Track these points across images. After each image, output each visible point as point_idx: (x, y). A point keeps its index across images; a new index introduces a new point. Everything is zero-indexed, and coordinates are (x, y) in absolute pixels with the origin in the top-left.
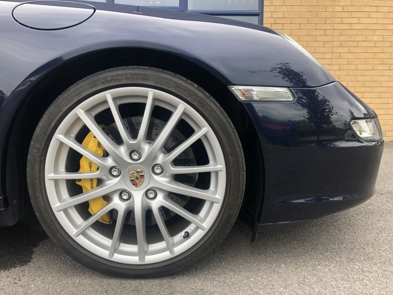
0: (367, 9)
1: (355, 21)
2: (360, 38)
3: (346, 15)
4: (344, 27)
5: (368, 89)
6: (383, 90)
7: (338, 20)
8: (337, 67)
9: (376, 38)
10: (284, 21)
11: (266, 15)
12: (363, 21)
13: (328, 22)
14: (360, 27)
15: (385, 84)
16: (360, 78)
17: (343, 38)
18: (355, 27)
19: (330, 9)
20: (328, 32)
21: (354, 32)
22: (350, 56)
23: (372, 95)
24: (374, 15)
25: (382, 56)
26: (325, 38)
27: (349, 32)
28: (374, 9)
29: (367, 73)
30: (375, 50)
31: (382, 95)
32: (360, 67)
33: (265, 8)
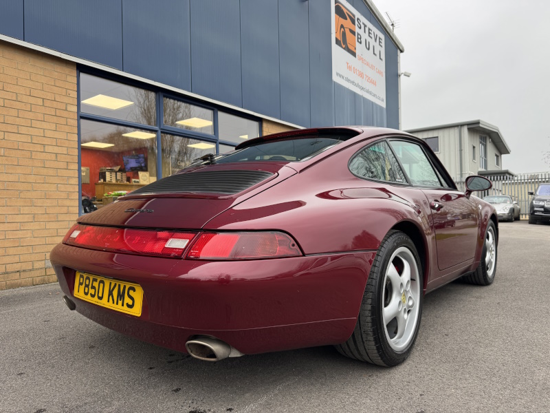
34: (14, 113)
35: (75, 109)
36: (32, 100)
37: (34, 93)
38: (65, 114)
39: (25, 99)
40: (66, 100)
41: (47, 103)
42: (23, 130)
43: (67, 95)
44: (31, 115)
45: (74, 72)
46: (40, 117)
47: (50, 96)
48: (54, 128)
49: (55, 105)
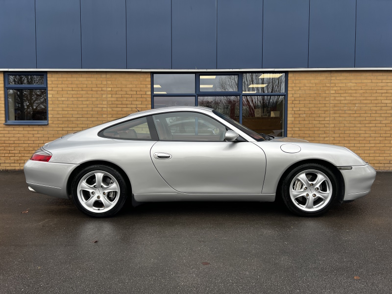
0: (350, 92)
1: (343, 98)
2: (345, 108)
3: (337, 95)
4: (336, 102)
5: (353, 138)
6: (362, 139)
7: (332, 98)
8: (333, 125)
9: (355, 108)
10: (301, 99)
11: (289, 95)
12: (348, 98)
13: (327, 99)
14: (346, 102)
15: (362, 135)
16: (347, 132)
17: (336, 109)
18: (343, 102)
19: (327, 92)
20: (327, 105)
21: (342, 105)
22: (341, 119)
23: (355, 142)
24: (354, 95)
25: (360, 119)
26: (325, 109)
27: (340, 105)
28: (354, 91)
29: (351, 129)
30: (355, 115)
31: (361, 142)
32: (347, 125)
33: (289, 91)
34: (125, 99)
35: (150, 93)
36: (132, 93)
37: (133, 89)
38: (145, 96)
39: (129, 93)
40: (146, 90)
41: (138, 93)
42: (129, 106)
43: (146, 87)
44: (131, 99)
45: (149, 76)
46: (135, 99)
47: (139, 89)
48: (140, 103)
49: (141, 93)
